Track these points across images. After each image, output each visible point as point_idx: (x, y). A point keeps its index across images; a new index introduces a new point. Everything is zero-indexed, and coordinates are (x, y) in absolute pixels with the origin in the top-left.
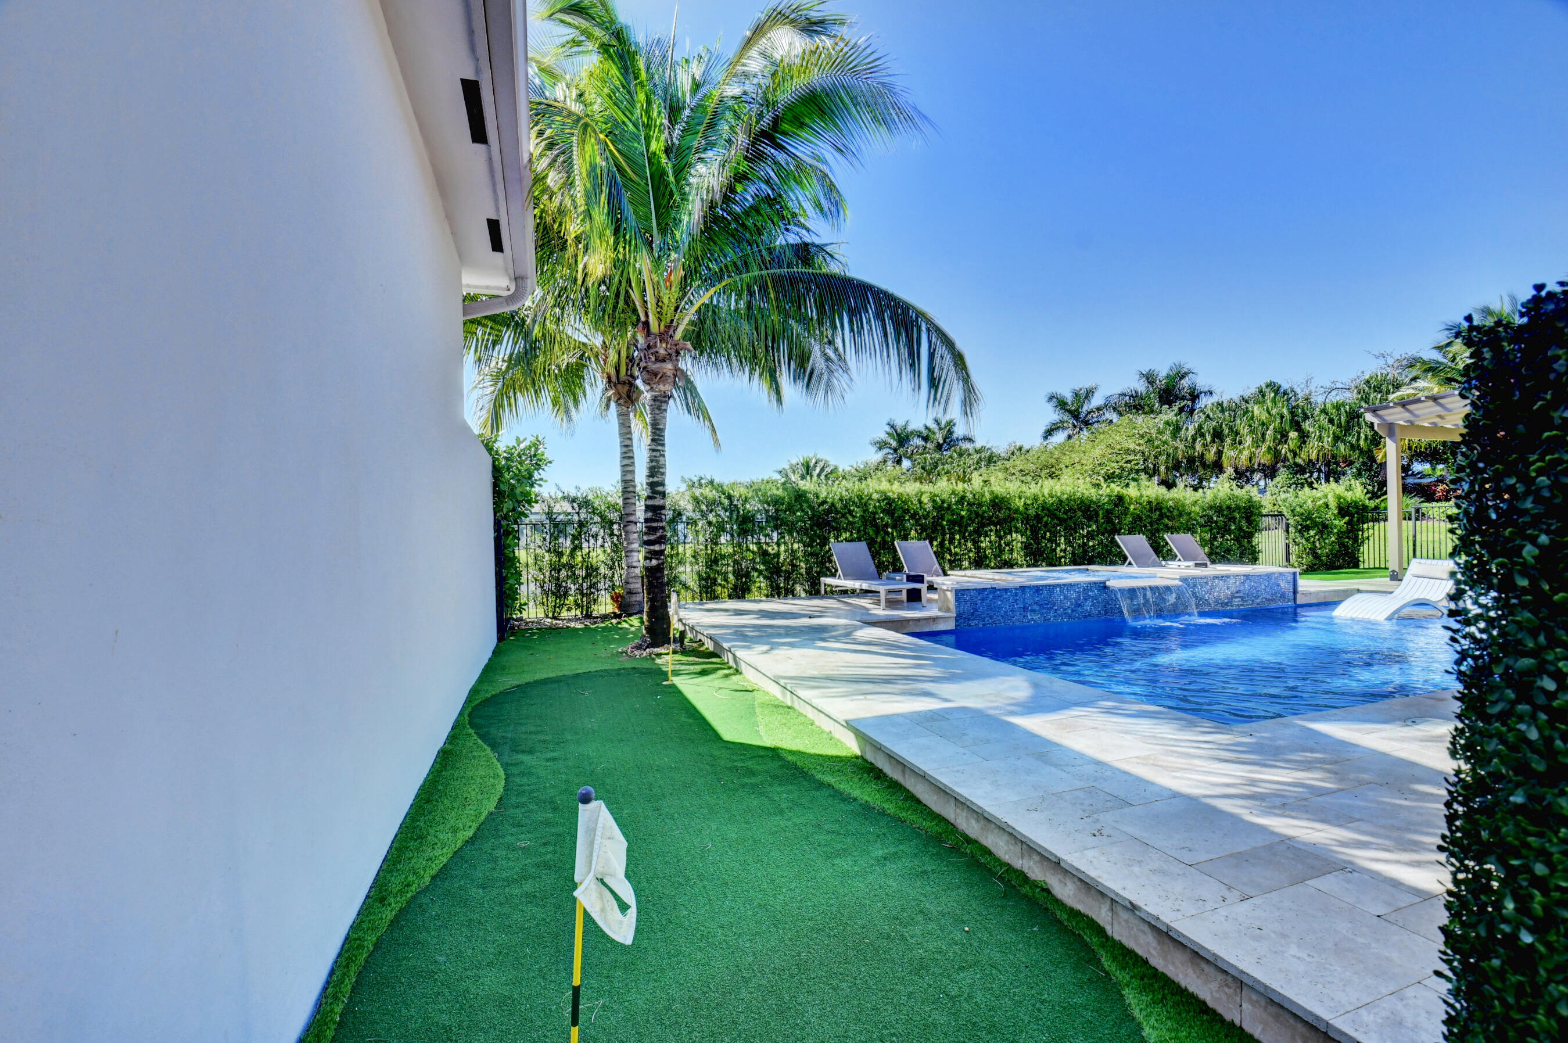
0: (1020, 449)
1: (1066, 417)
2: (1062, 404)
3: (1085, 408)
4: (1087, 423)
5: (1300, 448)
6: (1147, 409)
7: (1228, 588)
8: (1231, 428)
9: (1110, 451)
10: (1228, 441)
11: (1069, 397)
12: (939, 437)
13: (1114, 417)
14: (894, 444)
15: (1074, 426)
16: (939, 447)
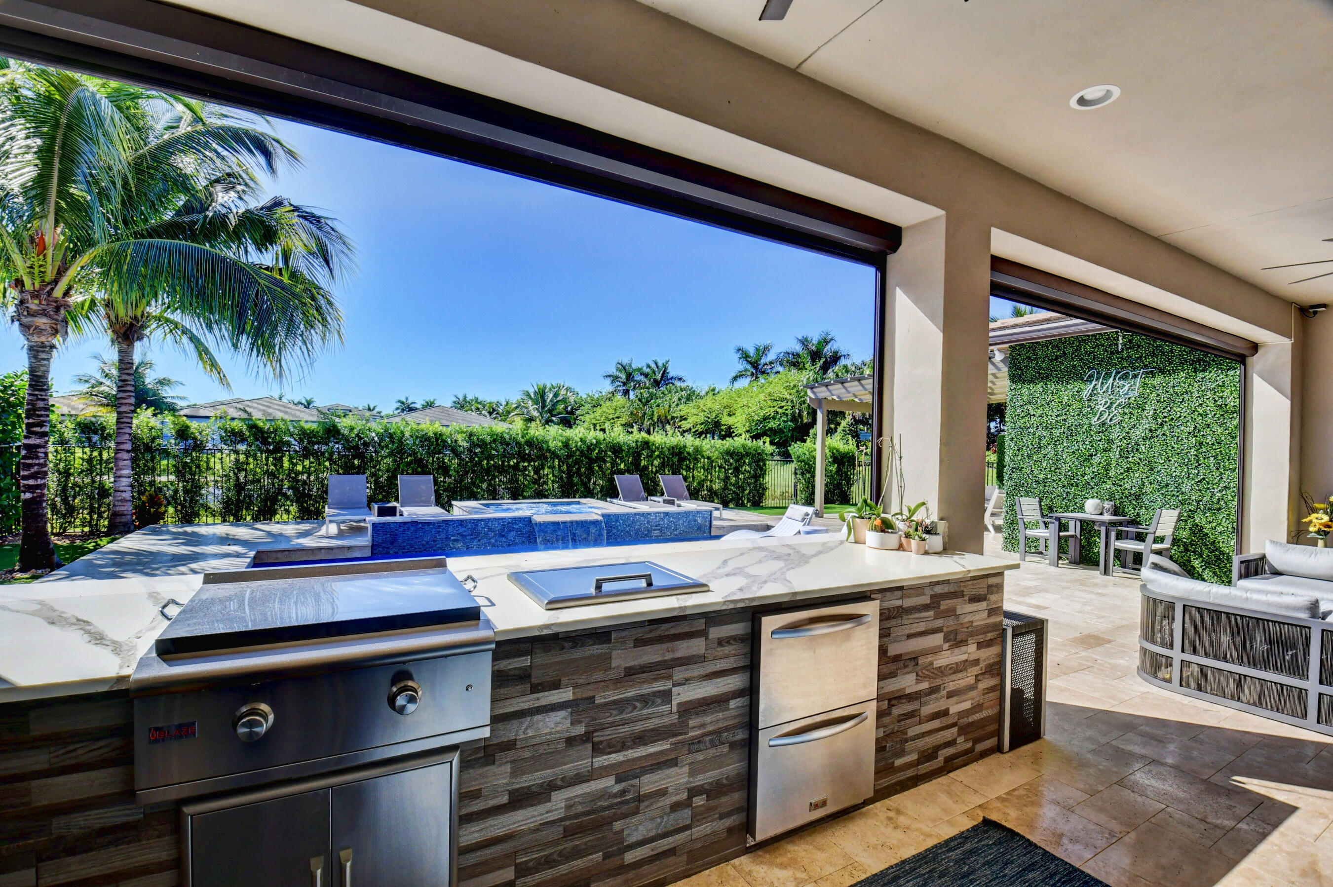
0: (713, 390)
1: (749, 367)
2: (745, 356)
3: (763, 361)
4: (763, 373)
6: (801, 366)
7: (648, 523)
9: (768, 398)
11: (752, 352)
12: (659, 377)
13: (780, 369)
14: (623, 376)
15: (752, 374)
16: (657, 384)
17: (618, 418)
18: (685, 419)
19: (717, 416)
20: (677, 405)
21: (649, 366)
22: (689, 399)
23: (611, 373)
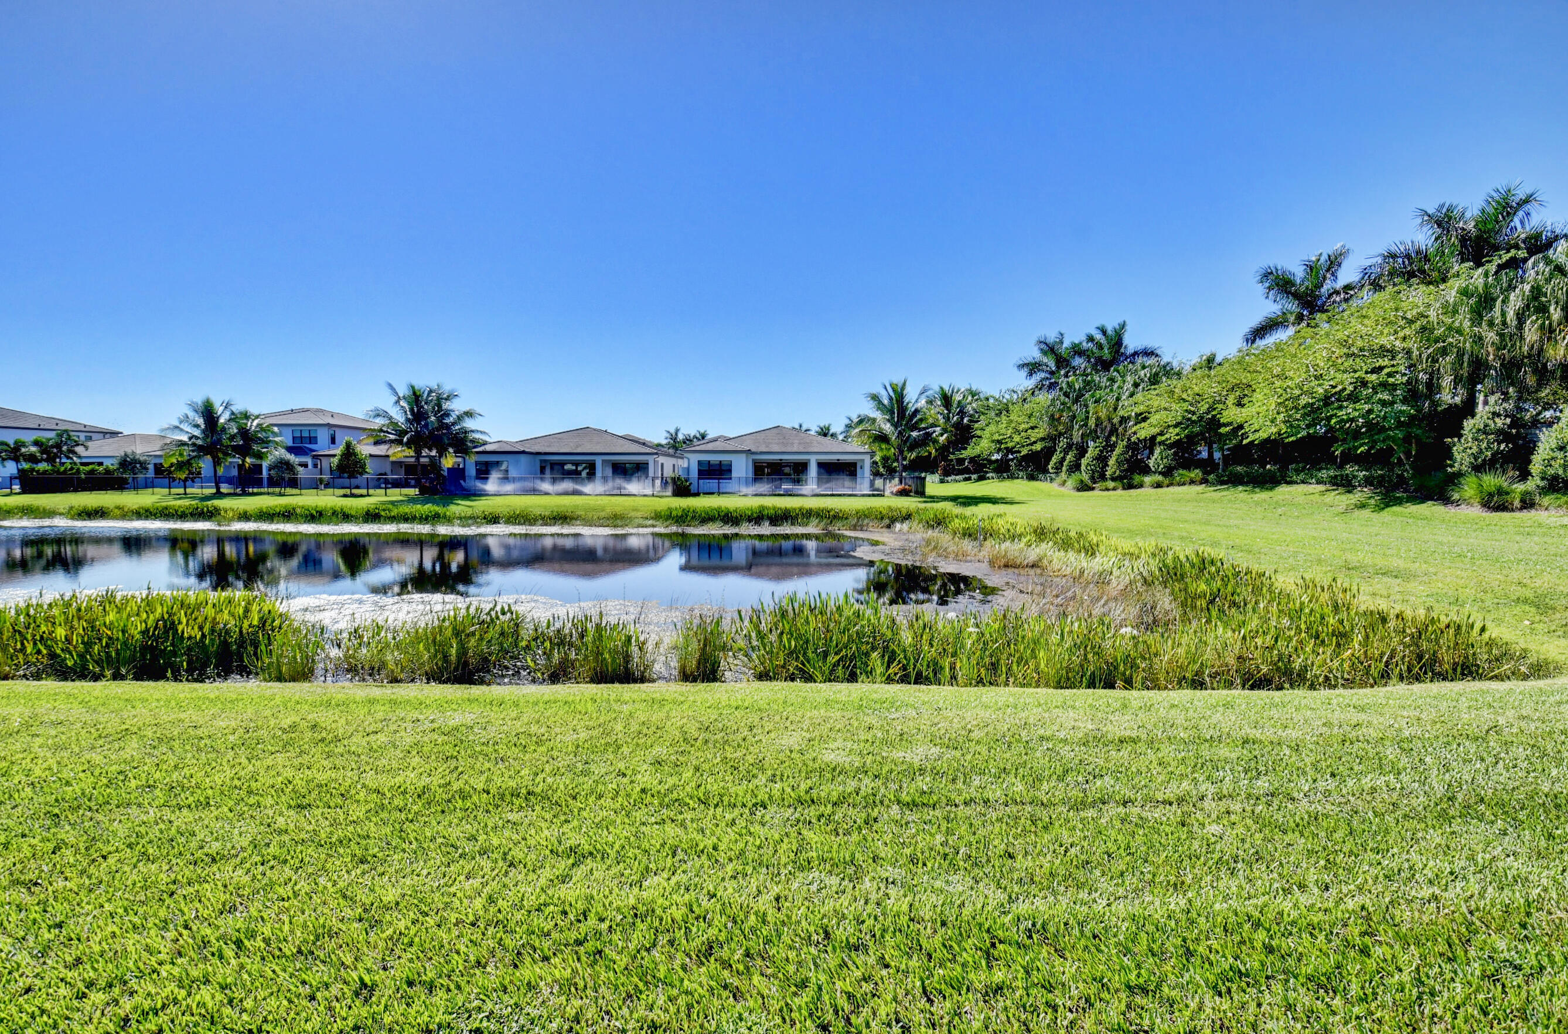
0: (1211, 360)
1: (1292, 305)
2: (1282, 285)
3: (1324, 290)
12: (1107, 353)
13: (1373, 295)
14: (1051, 365)
15: (1300, 318)
16: (1104, 365)
17: (1032, 428)
18: (1145, 419)
19: (1211, 408)
20: (1132, 395)
21: (1091, 339)
22: (1154, 380)
23: (1029, 360)
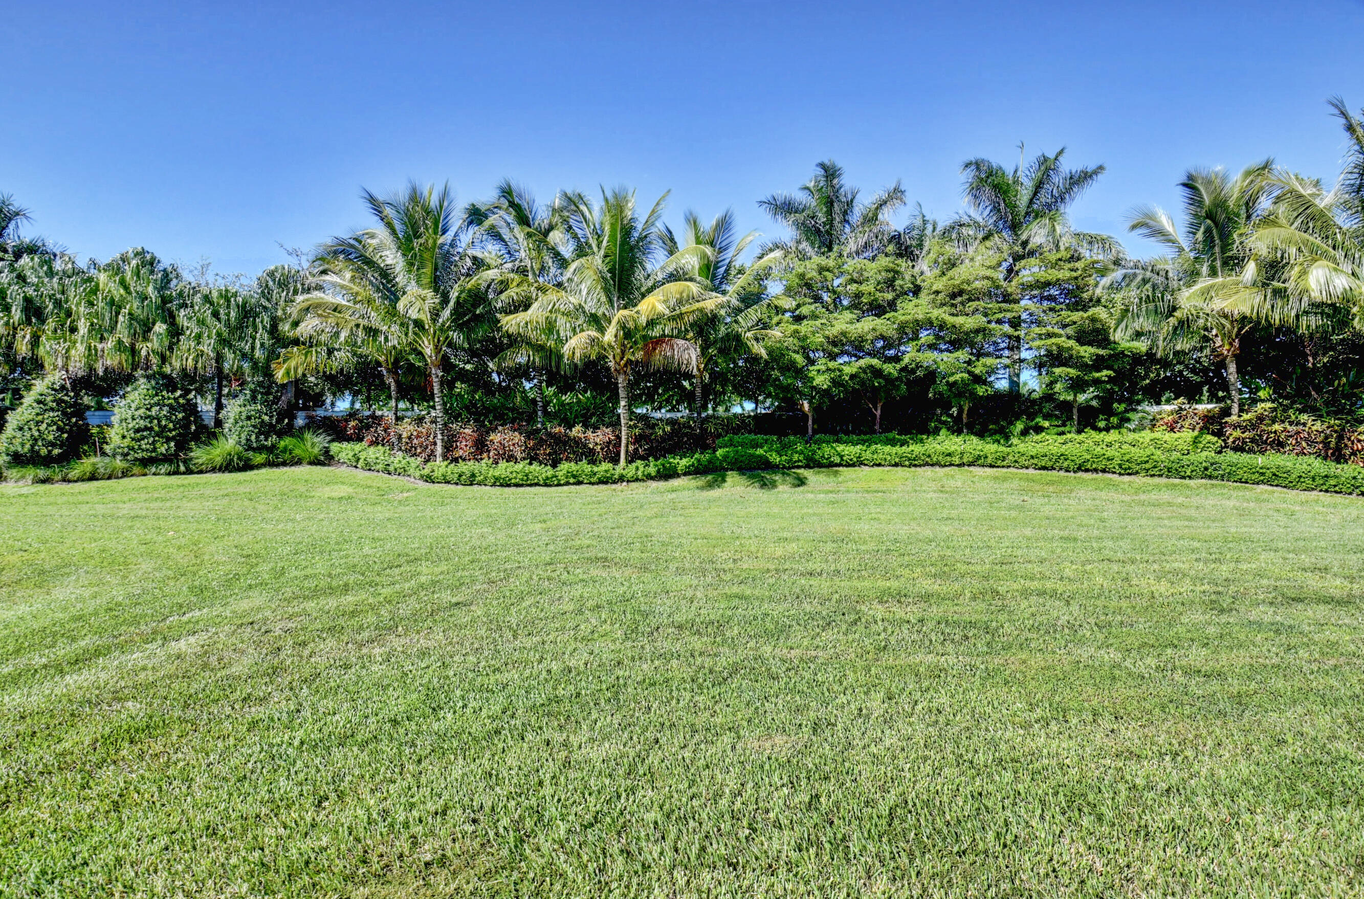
5: (171, 348)
8: (58, 304)
10: (51, 324)
